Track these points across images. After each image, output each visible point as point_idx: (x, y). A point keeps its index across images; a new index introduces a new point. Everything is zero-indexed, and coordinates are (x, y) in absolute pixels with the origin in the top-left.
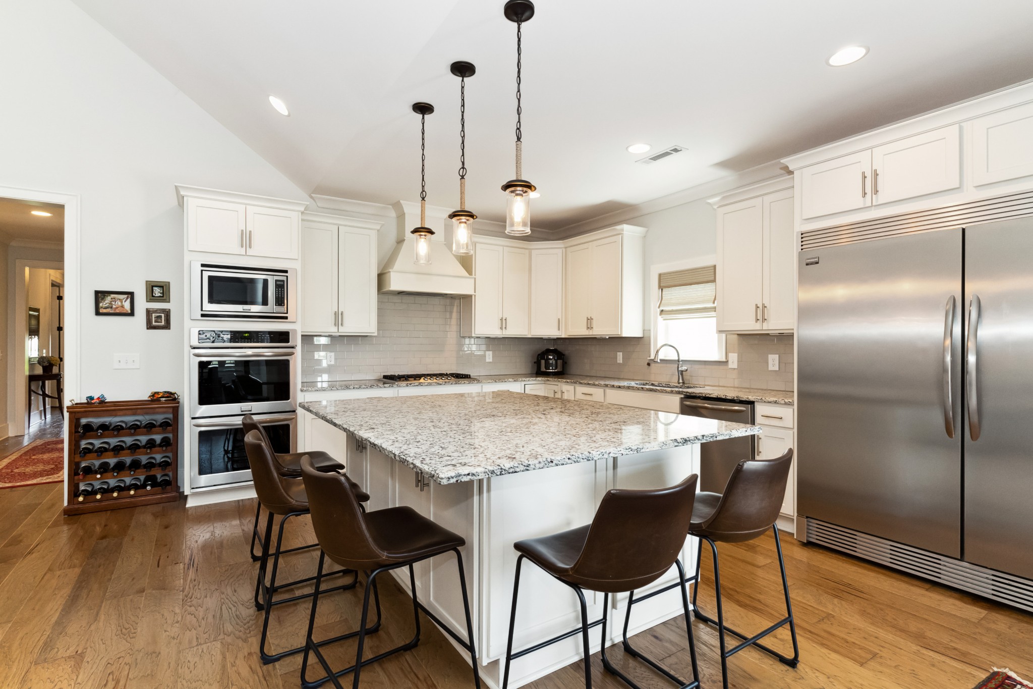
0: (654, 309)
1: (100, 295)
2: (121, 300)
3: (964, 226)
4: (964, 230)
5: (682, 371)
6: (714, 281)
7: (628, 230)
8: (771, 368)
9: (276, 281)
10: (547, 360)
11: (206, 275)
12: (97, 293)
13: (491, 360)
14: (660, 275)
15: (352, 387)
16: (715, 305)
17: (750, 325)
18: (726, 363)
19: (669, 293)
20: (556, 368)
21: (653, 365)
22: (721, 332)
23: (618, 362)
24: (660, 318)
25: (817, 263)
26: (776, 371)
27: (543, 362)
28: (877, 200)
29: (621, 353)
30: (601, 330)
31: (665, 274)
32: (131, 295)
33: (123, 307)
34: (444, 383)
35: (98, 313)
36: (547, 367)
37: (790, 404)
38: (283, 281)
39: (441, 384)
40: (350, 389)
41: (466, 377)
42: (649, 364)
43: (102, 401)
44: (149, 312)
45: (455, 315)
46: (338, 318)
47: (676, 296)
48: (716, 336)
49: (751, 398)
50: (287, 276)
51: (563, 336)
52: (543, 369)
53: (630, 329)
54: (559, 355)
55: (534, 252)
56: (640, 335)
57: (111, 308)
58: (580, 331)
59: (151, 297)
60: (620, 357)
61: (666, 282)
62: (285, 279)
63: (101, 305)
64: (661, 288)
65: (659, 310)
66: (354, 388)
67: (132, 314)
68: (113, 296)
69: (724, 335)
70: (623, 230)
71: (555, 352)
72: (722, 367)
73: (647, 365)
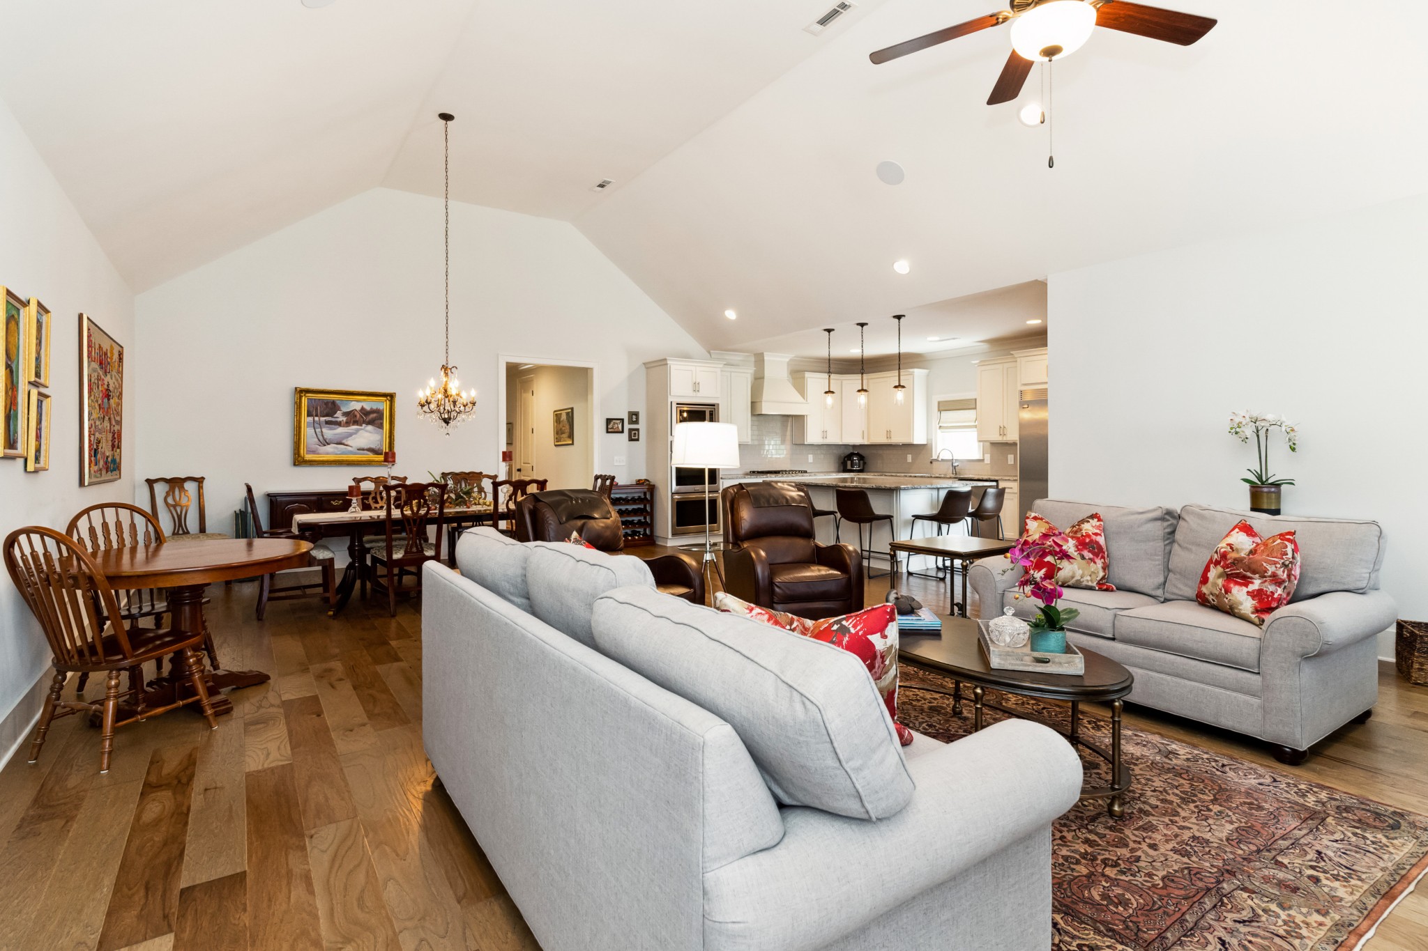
0: (935, 424)
1: (609, 421)
2: (617, 424)
5: (955, 466)
6: (975, 408)
7: (918, 373)
8: (1009, 463)
9: (710, 411)
10: (852, 461)
11: (679, 409)
12: (607, 419)
13: (812, 461)
14: (939, 403)
16: (976, 423)
17: (997, 438)
18: (983, 460)
19: (945, 415)
20: (859, 467)
21: (934, 463)
22: (980, 441)
23: (908, 461)
24: (939, 431)
25: (1028, 407)
27: (849, 462)
29: (912, 454)
30: (897, 439)
31: (942, 402)
32: (622, 420)
33: (618, 427)
35: (608, 432)
36: (852, 466)
37: (1016, 480)
38: (713, 411)
41: (806, 472)
42: (931, 463)
44: (630, 430)
45: (789, 428)
47: (949, 416)
48: (976, 444)
49: (996, 478)
50: (715, 408)
51: (866, 443)
52: (849, 467)
53: (919, 439)
54: (861, 457)
55: (844, 382)
56: (926, 443)
57: (614, 428)
58: (880, 439)
59: (631, 422)
60: (910, 456)
61: (944, 407)
63: (609, 426)
64: (940, 411)
65: (938, 426)
67: (622, 432)
68: (614, 421)
69: (982, 443)
70: (913, 372)
71: (858, 455)
72: (982, 463)
73: (929, 463)
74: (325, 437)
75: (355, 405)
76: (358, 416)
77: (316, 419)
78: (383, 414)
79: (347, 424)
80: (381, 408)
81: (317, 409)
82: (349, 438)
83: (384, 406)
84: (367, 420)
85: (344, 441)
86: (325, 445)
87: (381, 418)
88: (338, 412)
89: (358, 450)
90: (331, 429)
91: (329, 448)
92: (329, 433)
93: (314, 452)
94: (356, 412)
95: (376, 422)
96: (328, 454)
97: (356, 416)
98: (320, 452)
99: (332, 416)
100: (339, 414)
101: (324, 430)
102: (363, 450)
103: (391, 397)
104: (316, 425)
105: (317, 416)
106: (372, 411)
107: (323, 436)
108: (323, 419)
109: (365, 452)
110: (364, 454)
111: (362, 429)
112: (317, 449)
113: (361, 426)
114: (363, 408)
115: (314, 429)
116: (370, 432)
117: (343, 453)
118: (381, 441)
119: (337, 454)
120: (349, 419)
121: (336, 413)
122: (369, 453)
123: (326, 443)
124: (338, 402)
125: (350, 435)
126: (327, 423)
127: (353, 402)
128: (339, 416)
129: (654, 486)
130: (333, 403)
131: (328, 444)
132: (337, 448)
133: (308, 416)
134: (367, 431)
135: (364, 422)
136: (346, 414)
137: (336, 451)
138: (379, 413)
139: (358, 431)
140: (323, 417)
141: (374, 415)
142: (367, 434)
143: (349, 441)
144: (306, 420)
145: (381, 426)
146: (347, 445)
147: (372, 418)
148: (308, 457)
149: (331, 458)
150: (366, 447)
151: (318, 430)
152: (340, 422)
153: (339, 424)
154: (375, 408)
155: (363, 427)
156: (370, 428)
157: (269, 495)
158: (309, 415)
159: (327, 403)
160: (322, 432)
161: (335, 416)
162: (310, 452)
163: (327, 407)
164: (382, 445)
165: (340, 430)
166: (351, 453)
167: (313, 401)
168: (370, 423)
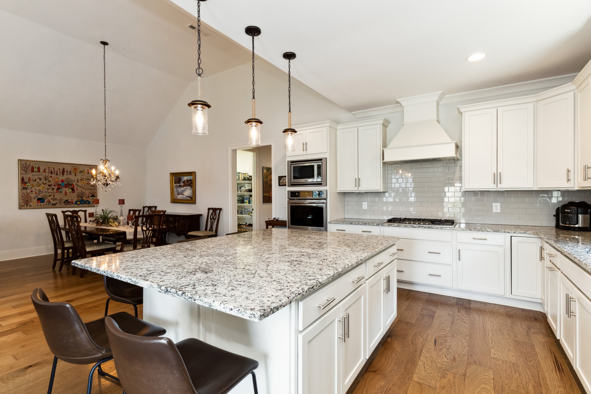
2: (285, 179)
9: (318, 165)
11: (292, 166)
12: (279, 177)
13: (499, 211)
15: (353, 223)
32: (285, 176)
34: (418, 227)
35: (280, 185)
38: (320, 165)
39: (415, 227)
40: (352, 224)
43: (277, 220)
45: (457, 174)
46: (358, 182)
50: (322, 162)
51: (577, 188)
55: (539, 104)
57: (283, 183)
62: (321, 163)
63: (280, 182)
66: (355, 224)
68: (283, 178)
71: (579, 205)
81: (176, 181)
83: (193, 178)
87: (193, 183)
90: (180, 189)
96: (179, 198)
100: (181, 182)
103: (195, 174)
111: (187, 188)
114: (187, 179)
118: (193, 193)
120: (184, 184)
122: (189, 198)
123: (179, 194)
125: (184, 191)
126: (179, 186)
127: (185, 177)
130: (180, 178)
132: (181, 196)
141: (190, 182)
144: (174, 185)
145: (192, 186)
146: (184, 195)
148: (175, 199)
151: (177, 189)
153: (182, 186)
158: (175, 183)
166: (185, 198)
167: (176, 178)
168: (189, 185)
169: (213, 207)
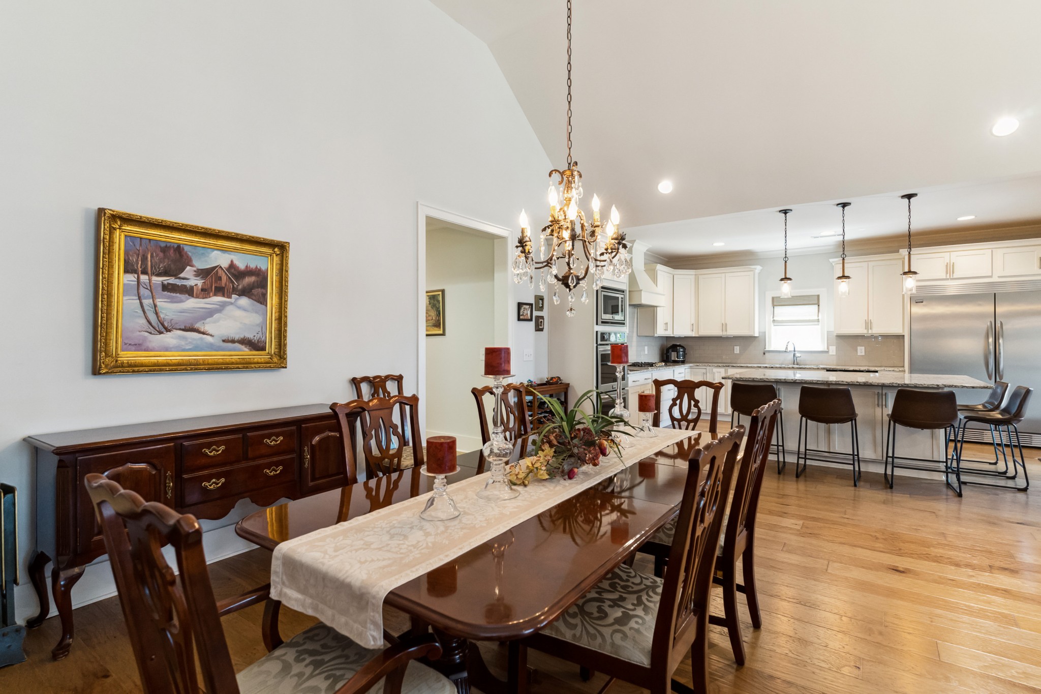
0: (768, 319)
3: (995, 292)
4: (995, 294)
5: (797, 357)
6: (818, 304)
7: (758, 269)
9: (621, 298)
10: (676, 352)
11: (602, 294)
14: (773, 298)
16: (819, 318)
17: (860, 331)
18: (827, 352)
19: (778, 310)
20: (683, 358)
21: (766, 354)
22: (824, 334)
23: (735, 352)
25: (922, 302)
26: (863, 356)
28: (953, 276)
29: (738, 347)
31: (776, 298)
36: (676, 357)
42: (764, 354)
44: (537, 318)
45: (635, 320)
47: (783, 312)
48: (819, 337)
50: (624, 295)
51: (696, 336)
52: (674, 358)
54: (684, 349)
55: (675, 277)
56: (757, 335)
58: (713, 332)
60: (737, 350)
61: (779, 302)
64: (773, 305)
65: (772, 320)
69: (826, 336)
70: (755, 268)
71: (681, 346)
72: (824, 354)
73: (763, 354)
74: (162, 316)
75: (220, 259)
76: (224, 278)
77: (144, 278)
78: (266, 279)
79: (205, 292)
80: (263, 268)
81: (144, 259)
82: (208, 320)
83: (267, 263)
84: (240, 287)
85: (197, 326)
86: (161, 333)
87: (264, 286)
88: (188, 268)
89: (224, 341)
90: (173, 301)
91: (169, 339)
92: (170, 308)
93: (139, 346)
94: (220, 271)
95: (255, 291)
96: (167, 349)
97: (220, 278)
98: (151, 345)
99: (175, 275)
100: (188, 272)
101: (160, 303)
102: (233, 341)
103: (281, 248)
104: (144, 292)
105: (144, 272)
106: (249, 272)
107: (157, 313)
108: (157, 280)
109: (237, 345)
110: (235, 350)
111: (232, 304)
112: (145, 339)
113: (230, 297)
114: (232, 266)
115: (139, 298)
116: (245, 310)
117: (196, 348)
118: (263, 325)
119: (184, 350)
120: (208, 282)
121: (182, 270)
122: (243, 347)
123: (164, 328)
124: (186, 249)
125: (210, 313)
126: (166, 287)
127: (216, 252)
128: (190, 278)
129: (568, 385)
130: (179, 249)
131: (168, 330)
132: (185, 338)
133: (126, 271)
134: (239, 308)
135: (235, 291)
136: (203, 273)
137: (183, 343)
138: (261, 277)
139: (223, 306)
140: (159, 275)
141: (252, 279)
142: (238, 313)
143: (208, 326)
144: (122, 280)
145: (262, 300)
146: (204, 333)
147: (249, 285)
148: (127, 356)
149: (174, 357)
150: (237, 337)
151: (147, 302)
152: (192, 288)
153: (189, 291)
154: (253, 266)
155: (232, 300)
156: (244, 301)
157: (24, 440)
158: (129, 270)
159: (165, 249)
160: (155, 306)
161: (182, 275)
162: (128, 346)
163: (165, 257)
164: (264, 334)
165: (191, 303)
166: (211, 347)
167: (138, 242)
168: (245, 292)
169: (371, 374)
